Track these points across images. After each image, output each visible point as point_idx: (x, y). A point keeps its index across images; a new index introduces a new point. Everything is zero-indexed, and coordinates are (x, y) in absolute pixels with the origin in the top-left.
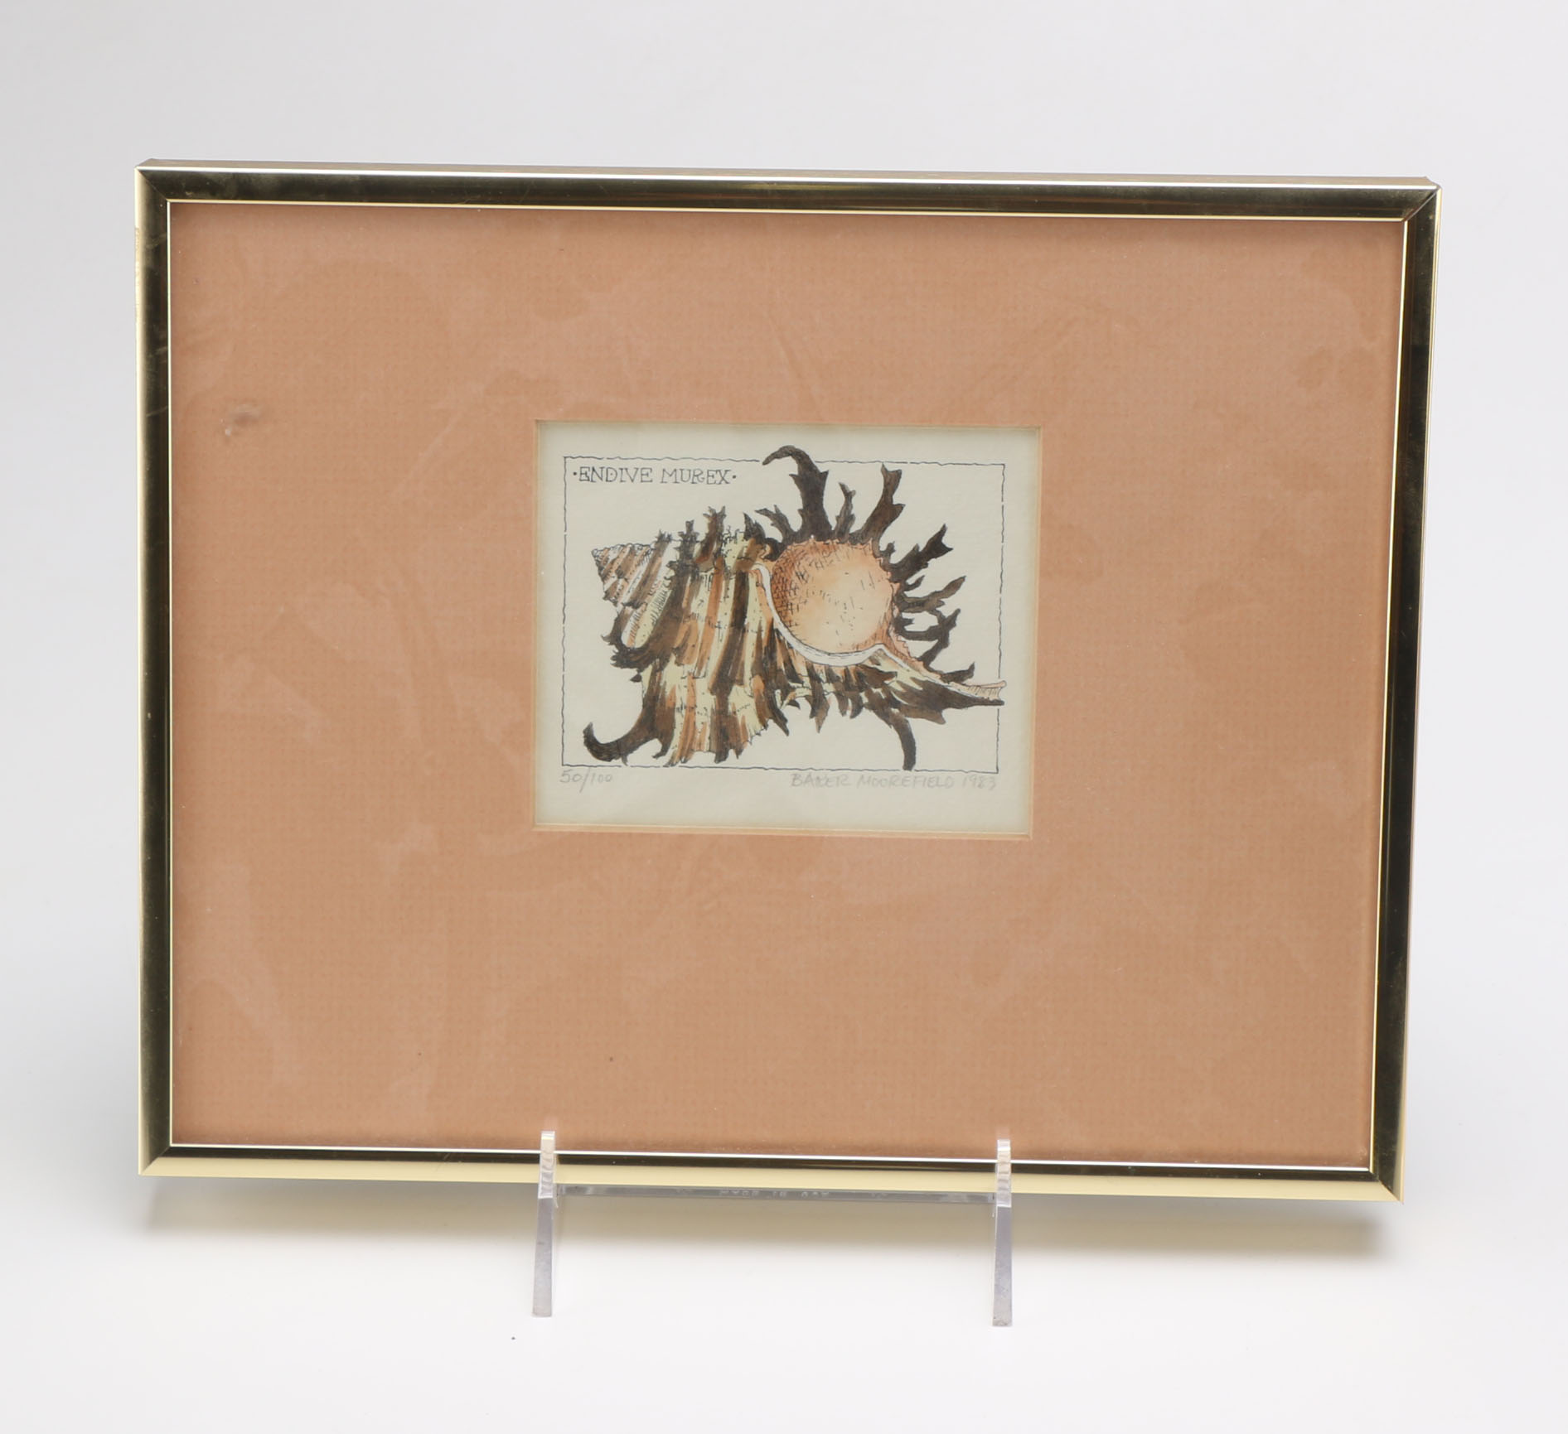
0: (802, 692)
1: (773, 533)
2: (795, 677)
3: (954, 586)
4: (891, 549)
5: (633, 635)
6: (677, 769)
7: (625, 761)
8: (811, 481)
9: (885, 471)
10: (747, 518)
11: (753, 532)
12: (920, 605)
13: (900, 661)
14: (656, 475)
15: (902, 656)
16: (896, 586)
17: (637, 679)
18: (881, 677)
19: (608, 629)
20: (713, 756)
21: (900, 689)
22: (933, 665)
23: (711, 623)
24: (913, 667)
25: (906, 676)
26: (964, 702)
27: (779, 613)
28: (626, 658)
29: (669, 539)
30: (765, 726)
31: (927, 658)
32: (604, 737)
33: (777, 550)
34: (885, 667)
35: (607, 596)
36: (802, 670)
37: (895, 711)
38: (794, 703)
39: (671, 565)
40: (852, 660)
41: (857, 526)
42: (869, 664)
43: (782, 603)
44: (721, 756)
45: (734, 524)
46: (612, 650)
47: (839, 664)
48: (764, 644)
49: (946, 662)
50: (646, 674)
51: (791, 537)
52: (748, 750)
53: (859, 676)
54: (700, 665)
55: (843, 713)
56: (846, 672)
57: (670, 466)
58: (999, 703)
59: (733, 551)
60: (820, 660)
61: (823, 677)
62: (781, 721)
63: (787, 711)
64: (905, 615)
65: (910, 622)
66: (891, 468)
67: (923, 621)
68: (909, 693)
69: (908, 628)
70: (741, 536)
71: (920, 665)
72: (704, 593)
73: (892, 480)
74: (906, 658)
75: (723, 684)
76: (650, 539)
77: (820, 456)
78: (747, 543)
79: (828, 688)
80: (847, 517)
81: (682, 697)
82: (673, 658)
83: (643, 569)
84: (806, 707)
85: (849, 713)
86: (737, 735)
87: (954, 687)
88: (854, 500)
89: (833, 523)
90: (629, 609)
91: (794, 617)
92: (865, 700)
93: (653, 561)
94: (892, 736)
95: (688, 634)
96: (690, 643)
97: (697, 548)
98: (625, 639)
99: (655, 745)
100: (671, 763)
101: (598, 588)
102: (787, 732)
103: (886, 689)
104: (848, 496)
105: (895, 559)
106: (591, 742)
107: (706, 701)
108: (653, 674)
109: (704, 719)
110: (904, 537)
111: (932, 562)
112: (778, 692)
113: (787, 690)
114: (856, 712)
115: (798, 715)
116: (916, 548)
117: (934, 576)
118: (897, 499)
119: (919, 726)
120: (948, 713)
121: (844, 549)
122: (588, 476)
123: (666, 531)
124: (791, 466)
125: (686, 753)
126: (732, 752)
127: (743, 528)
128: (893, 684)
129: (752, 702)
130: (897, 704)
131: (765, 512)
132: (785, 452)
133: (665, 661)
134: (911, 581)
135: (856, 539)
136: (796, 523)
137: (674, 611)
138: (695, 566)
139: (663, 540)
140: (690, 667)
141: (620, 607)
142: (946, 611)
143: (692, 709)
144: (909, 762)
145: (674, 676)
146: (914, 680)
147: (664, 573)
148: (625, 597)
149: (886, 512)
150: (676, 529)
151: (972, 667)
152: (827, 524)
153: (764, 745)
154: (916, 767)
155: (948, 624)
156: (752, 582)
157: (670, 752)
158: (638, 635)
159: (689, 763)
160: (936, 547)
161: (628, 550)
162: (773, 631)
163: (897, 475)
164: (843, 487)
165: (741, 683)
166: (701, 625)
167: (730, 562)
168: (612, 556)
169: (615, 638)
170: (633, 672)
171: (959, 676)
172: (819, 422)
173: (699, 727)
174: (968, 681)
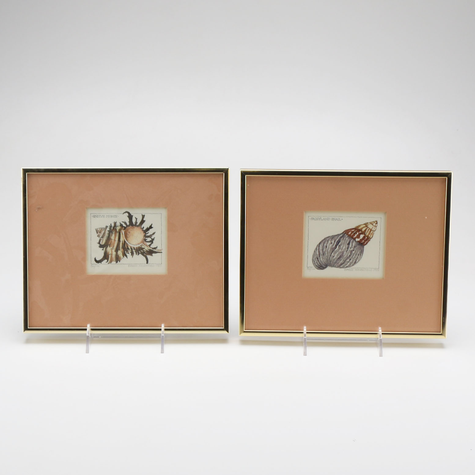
0: (130, 251)
1: (124, 225)
2: (129, 249)
3: (154, 233)
4: (143, 228)
5: (102, 242)
6: (110, 264)
7: (101, 263)
8: (130, 217)
9: (142, 215)
10: (120, 223)
11: (121, 225)
12: (148, 237)
13: (145, 246)
14: (105, 216)
15: (145, 245)
16: (144, 234)
17: (103, 250)
18: (142, 249)
19: (98, 241)
20: (115, 262)
21: (145, 251)
22: (151, 246)
23: (115, 240)
24: (147, 247)
25: (146, 248)
26: (156, 252)
27: (126, 238)
28: (101, 246)
29: (108, 227)
30: (124, 257)
31: (150, 245)
32: (98, 259)
33: (125, 228)
34: (143, 247)
35: (98, 236)
36: (130, 248)
37: (145, 254)
38: (128, 253)
39: (108, 231)
40: (138, 246)
41: (138, 224)
42: (140, 246)
43: (126, 237)
44: (117, 262)
45: (118, 224)
46: (99, 245)
47: (135, 247)
48: (123, 243)
49: (153, 246)
50: (104, 249)
51: (127, 226)
52: (121, 261)
53: (139, 248)
54: (113, 247)
55: (136, 254)
56: (137, 248)
57: (107, 215)
58: (161, 252)
59: (118, 228)
60: (132, 246)
61: (133, 249)
62: (126, 256)
63: (127, 254)
64: (146, 238)
65: (147, 239)
66: (143, 214)
67: (149, 239)
68: (147, 251)
69: (147, 241)
70: (119, 226)
71: (149, 247)
72: (113, 235)
73: (143, 216)
74: (146, 245)
75: (117, 250)
76: (105, 227)
77: (132, 213)
78: (120, 227)
79: (134, 250)
80: (136, 223)
81: (110, 252)
82: (109, 246)
83: (103, 232)
84: (130, 254)
85: (137, 255)
86: (119, 259)
87: (154, 250)
88: (137, 220)
89: (134, 224)
90: (101, 238)
91: (128, 239)
92: (140, 252)
93: (105, 230)
94: (144, 258)
95: (111, 242)
96: (111, 244)
97: (112, 228)
98: (101, 243)
99: (106, 260)
100: (109, 263)
101: (96, 235)
102: (127, 258)
103: (143, 250)
104: (136, 219)
105: (144, 229)
106: (96, 260)
107: (114, 253)
108: (105, 249)
109: (114, 256)
110: (146, 226)
111: (150, 230)
112: (126, 251)
113: (127, 251)
114: (138, 254)
115: (129, 255)
116: (147, 228)
117: (150, 232)
118: (144, 220)
119: (149, 257)
120: (153, 254)
121: (136, 228)
122: (94, 217)
123: (107, 225)
124: (127, 214)
125: (111, 262)
126: (118, 262)
127: (119, 224)
128: (144, 250)
129: (122, 253)
130: (145, 253)
131: (123, 222)
132: (126, 212)
133: (107, 247)
134: (147, 233)
135: (138, 226)
136: (128, 224)
137: (109, 238)
138: (112, 231)
139: (107, 227)
140: (111, 248)
141: (100, 238)
142: (153, 238)
143: (112, 254)
144: (147, 262)
145: (109, 249)
146: (148, 249)
147: (107, 232)
148: (101, 236)
149: (143, 222)
150: (109, 225)
151: (157, 247)
152: (133, 224)
153: (124, 260)
154: (149, 263)
155: (153, 240)
156: (121, 234)
157: (108, 262)
158: (103, 243)
159: (112, 263)
160: (151, 227)
161: (101, 229)
162: (125, 242)
163: (144, 216)
164: (136, 218)
165: (120, 250)
166: (113, 241)
167: (118, 230)
168: (98, 229)
169: (99, 243)
170: (102, 249)
171: (155, 248)
172: (131, 207)
173: (113, 257)
174: (157, 249)
